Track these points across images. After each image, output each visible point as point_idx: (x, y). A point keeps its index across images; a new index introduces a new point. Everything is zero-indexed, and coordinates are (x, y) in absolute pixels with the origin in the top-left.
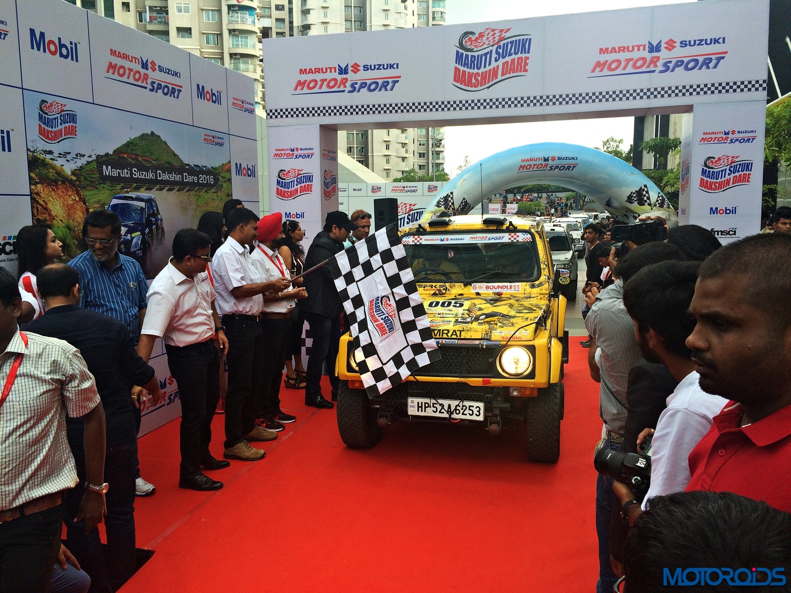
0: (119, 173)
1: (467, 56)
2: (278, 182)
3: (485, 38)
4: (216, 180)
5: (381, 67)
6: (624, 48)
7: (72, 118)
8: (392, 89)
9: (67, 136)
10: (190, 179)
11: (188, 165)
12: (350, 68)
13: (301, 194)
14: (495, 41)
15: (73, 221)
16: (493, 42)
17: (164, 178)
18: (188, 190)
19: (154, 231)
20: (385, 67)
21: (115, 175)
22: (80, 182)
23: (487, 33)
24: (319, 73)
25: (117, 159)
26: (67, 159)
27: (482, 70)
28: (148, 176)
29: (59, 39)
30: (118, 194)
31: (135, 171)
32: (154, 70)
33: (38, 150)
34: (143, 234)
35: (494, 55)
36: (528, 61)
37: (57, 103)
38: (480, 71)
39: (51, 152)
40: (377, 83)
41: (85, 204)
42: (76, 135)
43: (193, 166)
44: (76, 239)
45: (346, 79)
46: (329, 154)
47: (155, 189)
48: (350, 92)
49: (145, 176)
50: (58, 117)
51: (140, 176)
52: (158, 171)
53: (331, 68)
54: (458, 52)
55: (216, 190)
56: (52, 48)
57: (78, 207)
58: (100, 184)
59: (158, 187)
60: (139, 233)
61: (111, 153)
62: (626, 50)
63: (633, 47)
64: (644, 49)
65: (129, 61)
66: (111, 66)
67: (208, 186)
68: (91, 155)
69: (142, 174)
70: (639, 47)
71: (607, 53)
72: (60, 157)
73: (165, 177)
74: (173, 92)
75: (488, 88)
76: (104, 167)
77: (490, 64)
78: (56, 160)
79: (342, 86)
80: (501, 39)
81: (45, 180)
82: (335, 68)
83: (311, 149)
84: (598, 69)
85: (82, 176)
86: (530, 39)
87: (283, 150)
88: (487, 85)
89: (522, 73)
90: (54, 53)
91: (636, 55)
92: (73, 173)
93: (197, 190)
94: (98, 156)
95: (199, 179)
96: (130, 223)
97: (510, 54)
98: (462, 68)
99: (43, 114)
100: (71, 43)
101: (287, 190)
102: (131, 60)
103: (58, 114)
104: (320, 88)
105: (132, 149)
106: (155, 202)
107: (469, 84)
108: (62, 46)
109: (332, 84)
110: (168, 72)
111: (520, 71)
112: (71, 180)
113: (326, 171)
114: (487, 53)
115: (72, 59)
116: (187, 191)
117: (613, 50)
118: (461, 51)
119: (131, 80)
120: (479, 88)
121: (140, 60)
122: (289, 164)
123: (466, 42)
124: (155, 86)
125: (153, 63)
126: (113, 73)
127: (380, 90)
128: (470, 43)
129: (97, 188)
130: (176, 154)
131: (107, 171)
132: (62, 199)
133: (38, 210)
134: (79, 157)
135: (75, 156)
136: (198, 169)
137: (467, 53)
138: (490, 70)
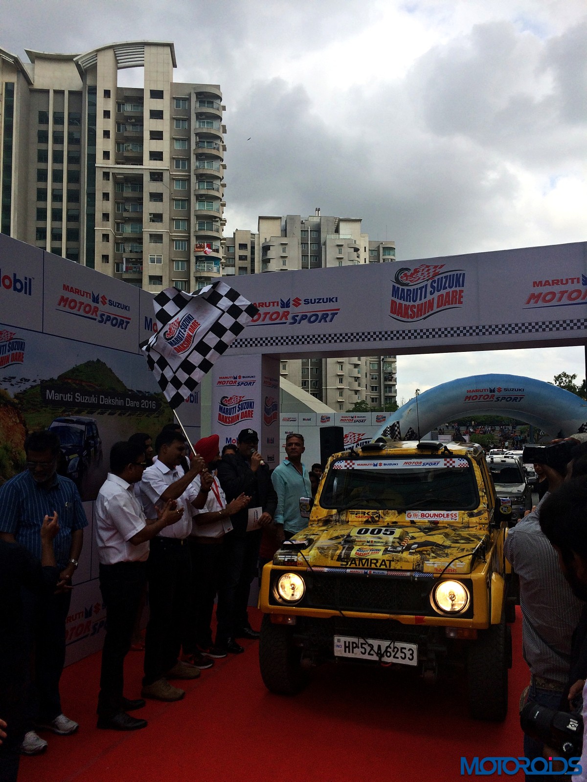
0: (62, 397)
1: (403, 290)
2: (221, 408)
3: (420, 274)
4: (158, 405)
5: (321, 301)
6: (558, 280)
7: (21, 345)
8: (331, 321)
9: (14, 362)
10: (131, 404)
11: (131, 391)
12: (292, 302)
13: (242, 420)
14: (430, 276)
15: (11, 442)
16: (428, 277)
17: (106, 402)
18: (130, 415)
19: (92, 454)
20: (325, 301)
21: (58, 399)
22: (22, 405)
23: (422, 269)
24: (262, 307)
25: (62, 384)
26: (11, 383)
27: (418, 302)
28: (90, 401)
29: (15, 275)
30: (60, 416)
31: (78, 395)
32: (104, 303)
34: (80, 455)
35: (429, 289)
36: (462, 294)
37: (7, 332)
38: (416, 304)
40: (317, 316)
41: (25, 425)
42: (22, 361)
43: (136, 391)
44: (13, 460)
45: (288, 312)
46: (271, 381)
47: (96, 413)
48: (291, 323)
49: (87, 400)
50: (6, 344)
51: (82, 400)
52: (101, 396)
53: (273, 303)
54: (394, 287)
55: (157, 415)
56: (7, 282)
57: (18, 429)
58: (41, 407)
59: (99, 411)
60: (76, 455)
61: (56, 378)
62: (560, 283)
63: (567, 280)
64: (578, 282)
65: (81, 295)
66: (63, 300)
67: (150, 411)
68: (36, 380)
69: (85, 398)
70: (572, 280)
71: (541, 286)
72: (5, 381)
73: (108, 401)
74: (122, 323)
75: (424, 318)
76: (48, 391)
77: (425, 297)
78: (1, 384)
79: (284, 318)
80: (436, 274)
82: (278, 302)
83: (253, 377)
84: (532, 301)
85: (25, 399)
86: (464, 274)
87: (226, 378)
88: (423, 316)
89: (457, 305)
90: (8, 287)
91: (570, 287)
92: (16, 397)
93: (139, 414)
94: (42, 381)
95: (141, 404)
96: (69, 446)
97: (445, 288)
98: (398, 301)
100: (26, 278)
101: (229, 416)
102: (82, 294)
103: (7, 341)
104: (263, 320)
105: (76, 375)
106: (95, 425)
107: (406, 315)
108: (16, 281)
109: (274, 316)
110: (118, 305)
111: (456, 303)
112: (14, 403)
113: (267, 397)
114: (423, 287)
115: (26, 293)
116: (128, 415)
117: (547, 283)
118: (397, 285)
119: (82, 312)
120: (415, 319)
121: (92, 294)
122: (231, 391)
123: (402, 277)
124: (105, 318)
125: (104, 297)
126: (65, 306)
127: (320, 321)
128: (405, 278)
129: (39, 411)
130: (120, 381)
131: (50, 395)
132: (2, 421)
134: (23, 382)
135: (19, 381)
136: (140, 395)
137: (403, 287)
138: (426, 303)
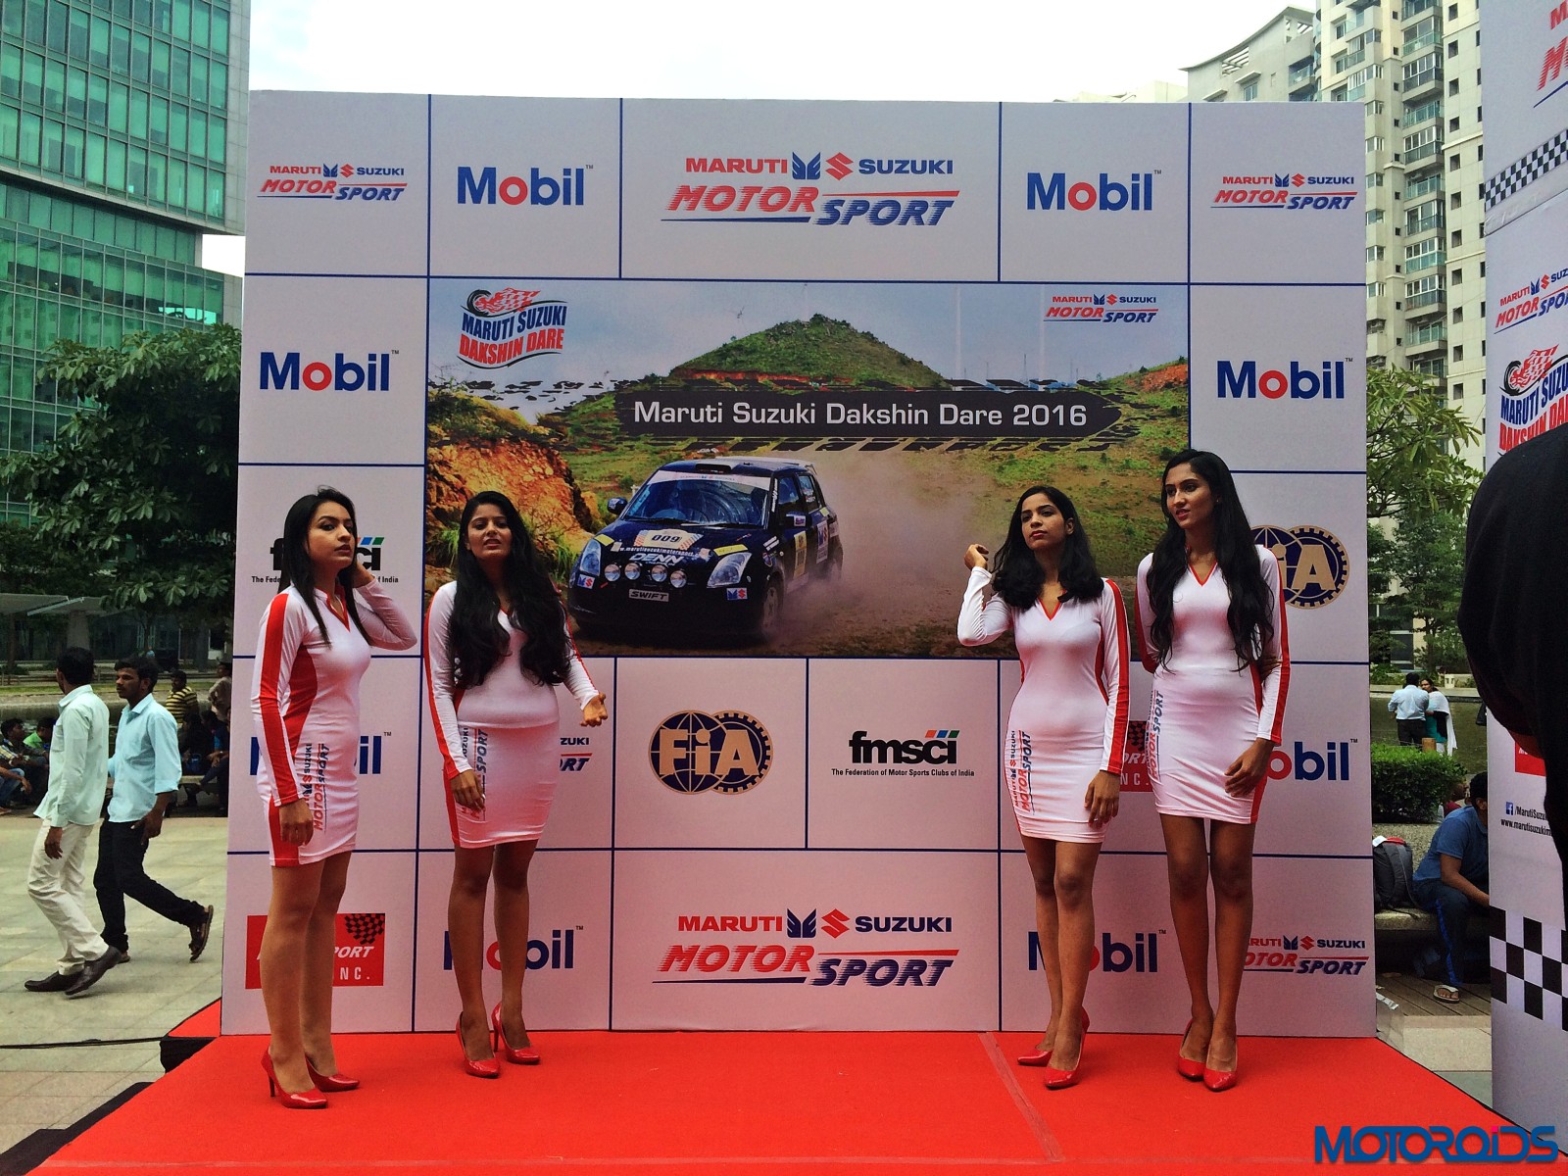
0: (686, 416)
4: (1103, 415)
7: (553, 314)
9: (533, 352)
10: (966, 417)
11: (964, 383)
17: (853, 419)
18: (959, 446)
19: (801, 545)
21: (673, 420)
22: (561, 438)
25: (684, 385)
26: (527, 394)
28: (788, 418)
29: (535, 171)
30: (676, 460)
31: (742, 408)
32: (840, 173)
33: (454, 383)
37: (515, 292)
39: (487, 385)
41: (569, 479)
42: (560, 347)
43: (985, 384)
47: (811, 448)
49: (778, 417)
50: (513, 317)
51: (759, 419)
52: (833, 406)
55: (1100, 443)
56: (514, 191)
57: (548, 488)
58: (620, 440)
59: (826, 440)
60: (742, 547)
65: (751, 171)
66: (687, 195)
67: (1056, 433)
68: (601, 383)
72: (513, 392)
73: (861, 416)
74: (916, 210)
76: (639, 405)
78: (499, 398)
81: (464, 437)
85: (569, 425)
90: (516, 201)
92: (542, 422)
93: (999, 444)
94: (620, 386)
95: (1010, 415)
96: (712, 524)
99: (473, 315)
100: (567, 172)
102: (755, 168)
103: (514, 311)
105: (735, 362)
108: (539, 183)
110: (902, 166)
112: (536, 435)
115: (567, 202)
119: (753, 211)
121: (789, 161)
124: (843, 209)
125: (837, 159)
126: (689, 209)
129: (612, 449)
130: (912, 361)
131: (648, 412)
132: (506, 472)
133: (440, 492)
134: (563, 390)
135: (552, 388)
136: (1007, 392)
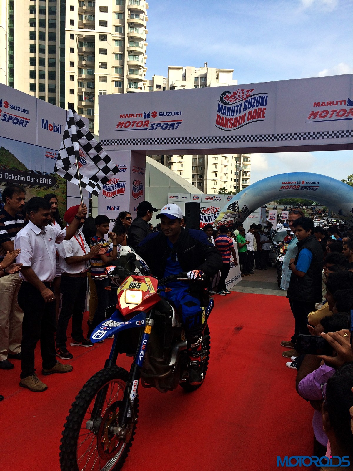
1: (225, 107)
2: (104, 187)
3: (237, 96)
4: (54, 182)
5: (170, 114)
6: (331, 102)
8: (176, 128)
10: (32, 180)
11: (31, 171)
12: (151, 115)
13: (118, 194)
14: (244, 97)
16: (242, 98)
20: (173, 114)
23: (239, 92)
27: (235, 116)
32: (6, 107)
35: (243, 107)
36: (265, 111)
38: (233, 117)
40: (167, 124)
43: (35, 171)
45: (148, 122)
46: (138, 170)
47: (2, 185)
48: (150, 129)
52: (5, 173)
53: (139, 114)
54: (219, 105)
55: (53, 189)
59: (4, 183)
63: (337, 102)
64: (345, 104)
67: (47, 185)
70: (341, 102)
71: (319, 106)
73: (11, 177)
75: (238, 128)
77: (240, 113)
79: (146, 126)
80: (248, 96)
82: (142, 114)
83: (125, 166)
84: (312, 117)
86: (267, 96)
88: (238, 127)
91: (339, 107)
93: (38, 187)
95: (39, 180)
97: (254, 106)
98: (221, 115)
101: (109, 192)
104: (132, 127)
107: (226, 125)
109: (139, 124)
110: (19, 109)
111: (260, 118)
113: (135, 180)
114: (238, 105)
116: (29, 188)
118: (221, 104)
120: (232, 128)
123: (225, 98)
124: (7, 117)
125: (6, 102)
127: (169, 129)
128: (227, 99)
130: (21, 163)
136: (39, 174)
137: (225, 105)
138: (240, 117)
